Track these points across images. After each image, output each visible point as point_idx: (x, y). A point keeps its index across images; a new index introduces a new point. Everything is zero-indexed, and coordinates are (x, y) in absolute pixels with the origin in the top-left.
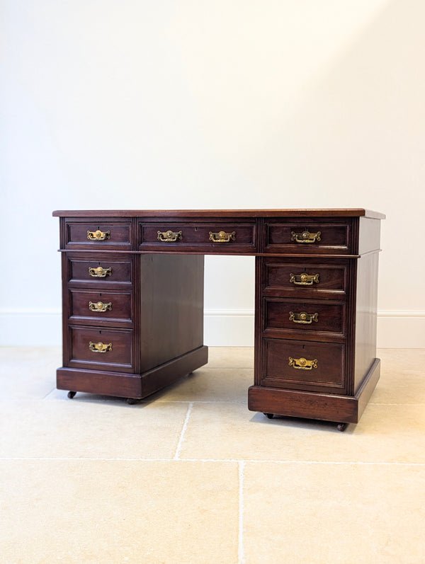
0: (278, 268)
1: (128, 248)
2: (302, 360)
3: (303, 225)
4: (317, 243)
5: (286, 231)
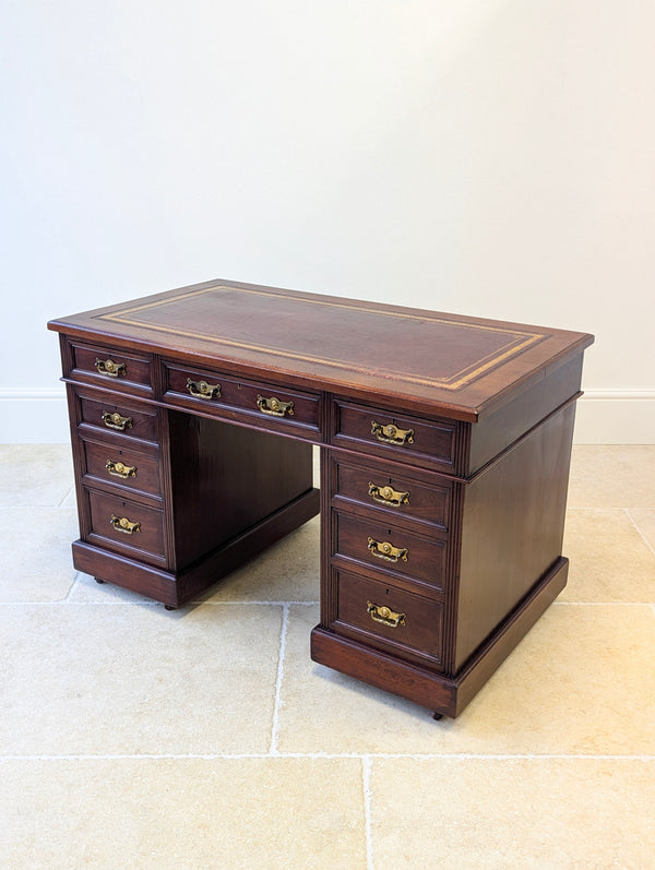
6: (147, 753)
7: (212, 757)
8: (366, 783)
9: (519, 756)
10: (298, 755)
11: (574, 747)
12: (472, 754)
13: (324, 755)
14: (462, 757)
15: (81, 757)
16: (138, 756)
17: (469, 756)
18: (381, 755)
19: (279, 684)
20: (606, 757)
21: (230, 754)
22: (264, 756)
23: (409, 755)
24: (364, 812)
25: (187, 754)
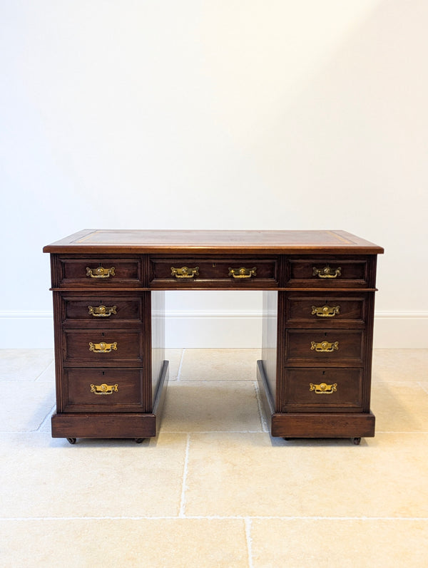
0: (301, 301)
1: (137, 285)
2: (323, 385)
3: (325, 261)
4: (337, 278)
5: (308, 267)
6: (92, 516)
7: (138, 518)
8: (248, 534)
9: (356, 518)
10: (199, 517)
11: (395, 513)
12: (322, 516)
13: (218, 517)
14: (315, 518)
15: (45, 519)
16: (86, 518)
17: (320, 518)
18: (258, 517)
19: (185, 477)
20: (417, 519)
21: (151, 517)
22: (175, 518)
23: (278, 517)
24: (247, 550)
25: (121, 516)
